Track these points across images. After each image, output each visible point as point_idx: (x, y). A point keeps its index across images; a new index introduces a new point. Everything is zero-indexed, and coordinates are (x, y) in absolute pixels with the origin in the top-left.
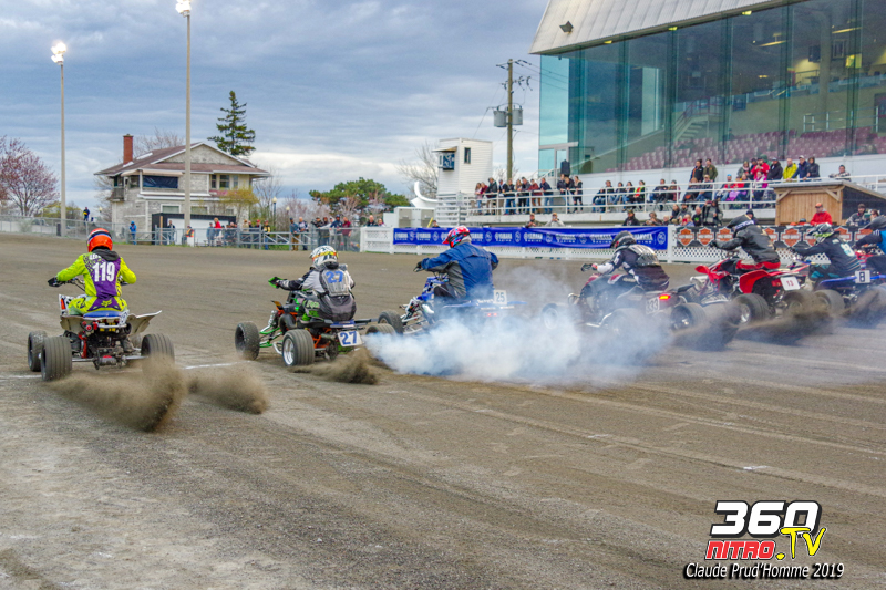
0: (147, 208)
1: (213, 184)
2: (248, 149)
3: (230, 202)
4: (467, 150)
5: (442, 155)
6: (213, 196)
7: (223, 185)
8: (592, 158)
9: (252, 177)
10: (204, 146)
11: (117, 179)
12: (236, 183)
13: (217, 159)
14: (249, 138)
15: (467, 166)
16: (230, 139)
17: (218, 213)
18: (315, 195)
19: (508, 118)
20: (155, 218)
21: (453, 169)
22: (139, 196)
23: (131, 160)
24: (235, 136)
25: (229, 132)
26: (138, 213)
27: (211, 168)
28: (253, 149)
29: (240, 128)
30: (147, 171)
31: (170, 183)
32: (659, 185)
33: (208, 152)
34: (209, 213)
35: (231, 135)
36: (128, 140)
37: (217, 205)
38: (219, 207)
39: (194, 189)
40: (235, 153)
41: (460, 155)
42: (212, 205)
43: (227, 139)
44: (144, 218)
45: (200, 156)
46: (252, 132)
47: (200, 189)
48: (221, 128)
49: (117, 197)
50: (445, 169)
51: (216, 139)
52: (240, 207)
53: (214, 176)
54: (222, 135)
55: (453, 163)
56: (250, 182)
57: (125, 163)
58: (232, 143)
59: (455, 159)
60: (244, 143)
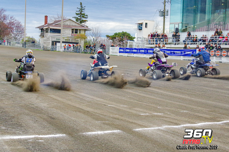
0: (51, 39)
1: (73, 32)
2: (85, 21)
3: (77, 38)
4: (146, 24)
5: (138, 25)
6: (72, 36)
7: (76, 32)
8: (188, 27)
9: (85, 30)
10: (70, 19)
11: (42, 30)
12: (80, 32)
13: (74, 24)
14: (86, 17)
15: (146, 28)
16: (80, 18)
17: (73, 41)
18: (108, 36)
19: (163, 14)
20: (53, 42)
21: (141, 30)
22: (48, 35)
23: (47, 24)
24: (81, 17)
25: (79, 15)
26: (48, 41)
27: (72, 27)
28: (87, 21)
29: (83, 14)
30: (51, 27)
31: (58, 31)
32: (202, 36)
33: (71, 22)
34: (71, 42)
35: (80, 16)
36: (46, 17)
37: (73, 39)
38: (74, 40)
39: (66, 33)
40: (81, 22)
41: (144, 25)
42: (71, 39)
43: (78, 18)
44: (50, 42)
45: (68, 23)
46: (87, 15)
47: (68, 33)
48: (77, 14)
49: (42, 36)
50: (139, 30)
51: (75, 18)
52: (81, 40)
53: (73, 30)
54: (77, 16)
55: (142, 28)
56: (85, 32)
57: (45, 24)
58: (80, 19)
59: (142, 26)
60: (84, 19)
